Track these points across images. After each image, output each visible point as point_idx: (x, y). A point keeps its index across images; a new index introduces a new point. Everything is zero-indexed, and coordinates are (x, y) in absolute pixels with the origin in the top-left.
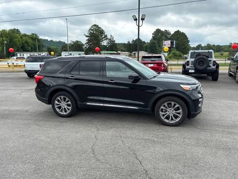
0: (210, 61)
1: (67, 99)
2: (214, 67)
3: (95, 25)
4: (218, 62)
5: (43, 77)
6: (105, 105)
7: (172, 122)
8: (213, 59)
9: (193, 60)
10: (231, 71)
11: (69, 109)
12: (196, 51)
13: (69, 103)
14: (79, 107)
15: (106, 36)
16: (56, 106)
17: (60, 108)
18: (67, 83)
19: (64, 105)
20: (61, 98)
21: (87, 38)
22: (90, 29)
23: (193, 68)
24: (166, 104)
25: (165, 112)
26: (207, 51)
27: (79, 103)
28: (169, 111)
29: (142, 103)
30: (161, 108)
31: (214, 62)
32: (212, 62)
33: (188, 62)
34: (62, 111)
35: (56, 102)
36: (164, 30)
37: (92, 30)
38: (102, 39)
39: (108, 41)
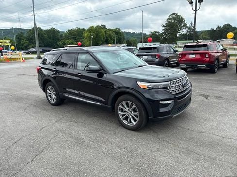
1: (54, 89)
3: (174, 14)
7: (131, 125)
11: (55, 99)
13: (55, 93)
15: (185, 24)
16: (48, 95)
17: (50, 96)
19: (52, 94)
20: (50, 88)
21: (163, 28)
22: (168, 19)
25: (125, 112)
29: (103, 100)
30: (120, 107)
34: (51, 99)
35: (48, 91)
37: (171, 19)
38: (181, 28)
39: (187, 29)
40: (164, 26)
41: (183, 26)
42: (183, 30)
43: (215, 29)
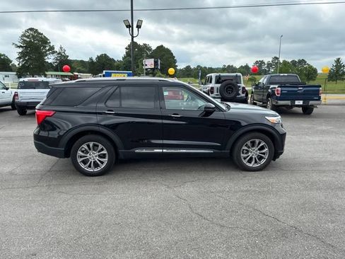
0: (239, 87)
1: (101, 146)
2: (244, 95)
3: (31, 29)
4: (246, 88)
5: (53, 113)
6: (164, 151)
7: (256, 165)
8: (242, 85)
9: (219, 85)
10: (254, 100)
11: (102, 163)
12: (222, 74)
13: (105, 152)
14: (121, 156)
15: (52, 48)
16: (79, 160)
18: (102, 121)
19: (93, 156)
20: (88, 146)
21: (20, 50)
22: (24, 35)
23: (220, 96)
24: (249, 143)
25: (246, 153)
26: (234, 74)
27: (121, 151)
28: (252, 152)
29: (218, 144)
30: (243, 148)
31: (244, 88)
32: (241, 88)
33: (212, 88)
34: (90, 166)
35: (80, 153)
36: (141, 44)
37: (28, 37)
38: (45, 52)
39: (55, 55)
40: (21, 46)
41: (49, 50)
42: (49, 56)
43: (94, 59)
